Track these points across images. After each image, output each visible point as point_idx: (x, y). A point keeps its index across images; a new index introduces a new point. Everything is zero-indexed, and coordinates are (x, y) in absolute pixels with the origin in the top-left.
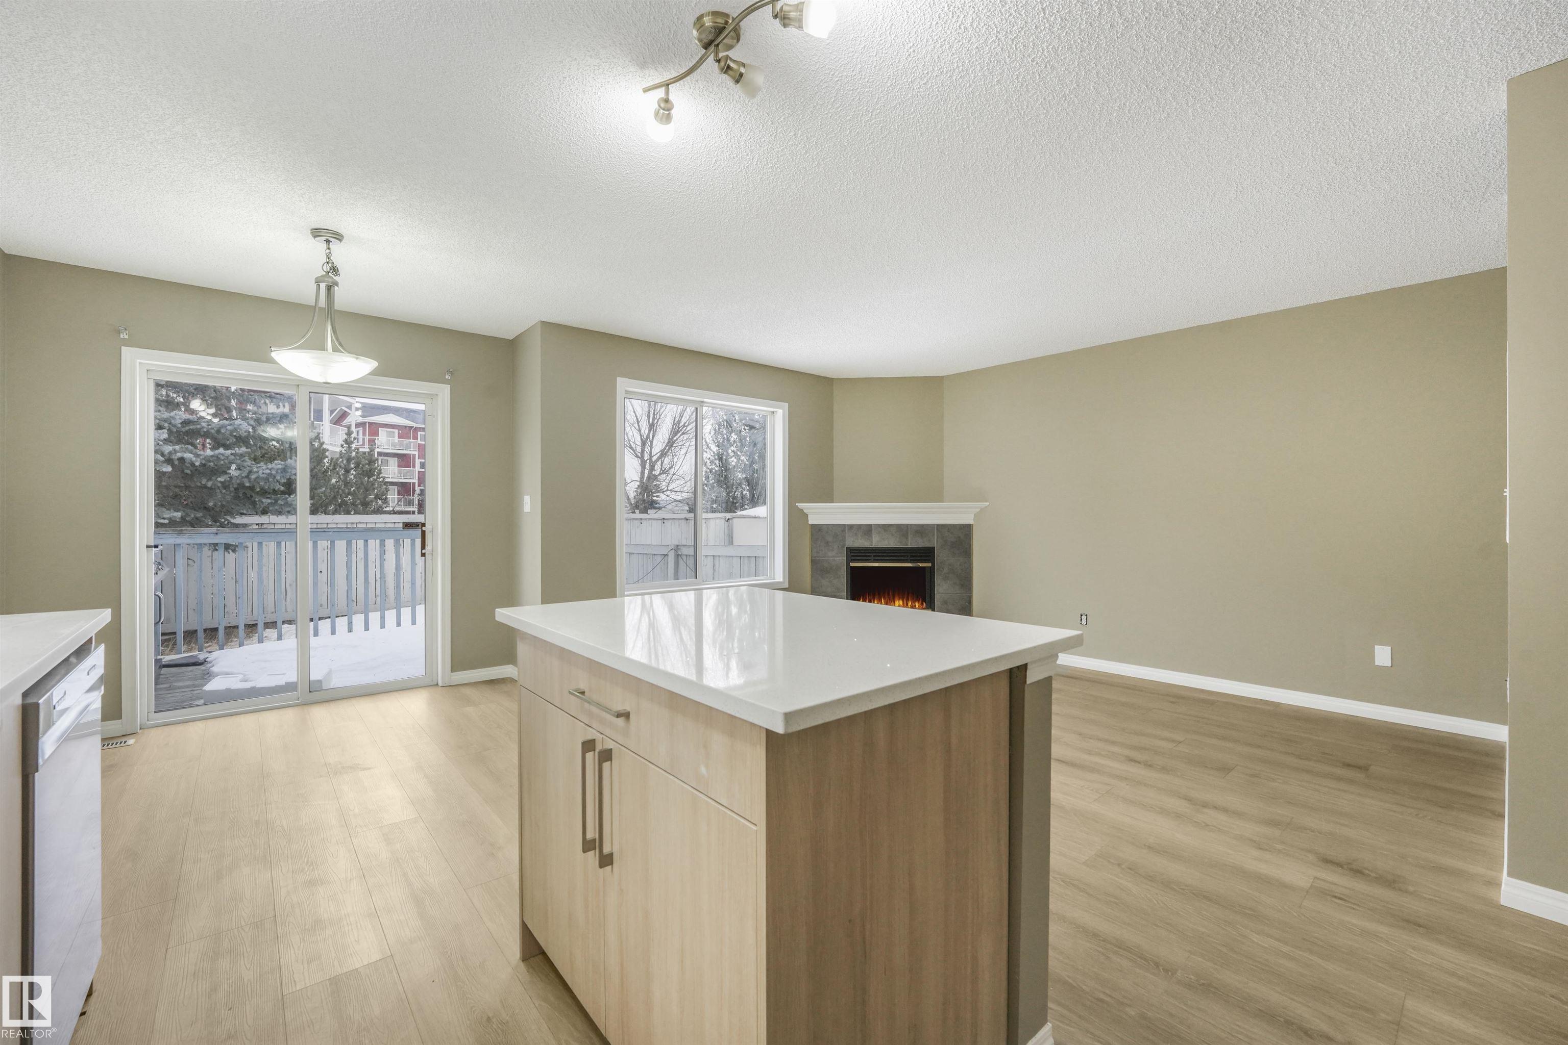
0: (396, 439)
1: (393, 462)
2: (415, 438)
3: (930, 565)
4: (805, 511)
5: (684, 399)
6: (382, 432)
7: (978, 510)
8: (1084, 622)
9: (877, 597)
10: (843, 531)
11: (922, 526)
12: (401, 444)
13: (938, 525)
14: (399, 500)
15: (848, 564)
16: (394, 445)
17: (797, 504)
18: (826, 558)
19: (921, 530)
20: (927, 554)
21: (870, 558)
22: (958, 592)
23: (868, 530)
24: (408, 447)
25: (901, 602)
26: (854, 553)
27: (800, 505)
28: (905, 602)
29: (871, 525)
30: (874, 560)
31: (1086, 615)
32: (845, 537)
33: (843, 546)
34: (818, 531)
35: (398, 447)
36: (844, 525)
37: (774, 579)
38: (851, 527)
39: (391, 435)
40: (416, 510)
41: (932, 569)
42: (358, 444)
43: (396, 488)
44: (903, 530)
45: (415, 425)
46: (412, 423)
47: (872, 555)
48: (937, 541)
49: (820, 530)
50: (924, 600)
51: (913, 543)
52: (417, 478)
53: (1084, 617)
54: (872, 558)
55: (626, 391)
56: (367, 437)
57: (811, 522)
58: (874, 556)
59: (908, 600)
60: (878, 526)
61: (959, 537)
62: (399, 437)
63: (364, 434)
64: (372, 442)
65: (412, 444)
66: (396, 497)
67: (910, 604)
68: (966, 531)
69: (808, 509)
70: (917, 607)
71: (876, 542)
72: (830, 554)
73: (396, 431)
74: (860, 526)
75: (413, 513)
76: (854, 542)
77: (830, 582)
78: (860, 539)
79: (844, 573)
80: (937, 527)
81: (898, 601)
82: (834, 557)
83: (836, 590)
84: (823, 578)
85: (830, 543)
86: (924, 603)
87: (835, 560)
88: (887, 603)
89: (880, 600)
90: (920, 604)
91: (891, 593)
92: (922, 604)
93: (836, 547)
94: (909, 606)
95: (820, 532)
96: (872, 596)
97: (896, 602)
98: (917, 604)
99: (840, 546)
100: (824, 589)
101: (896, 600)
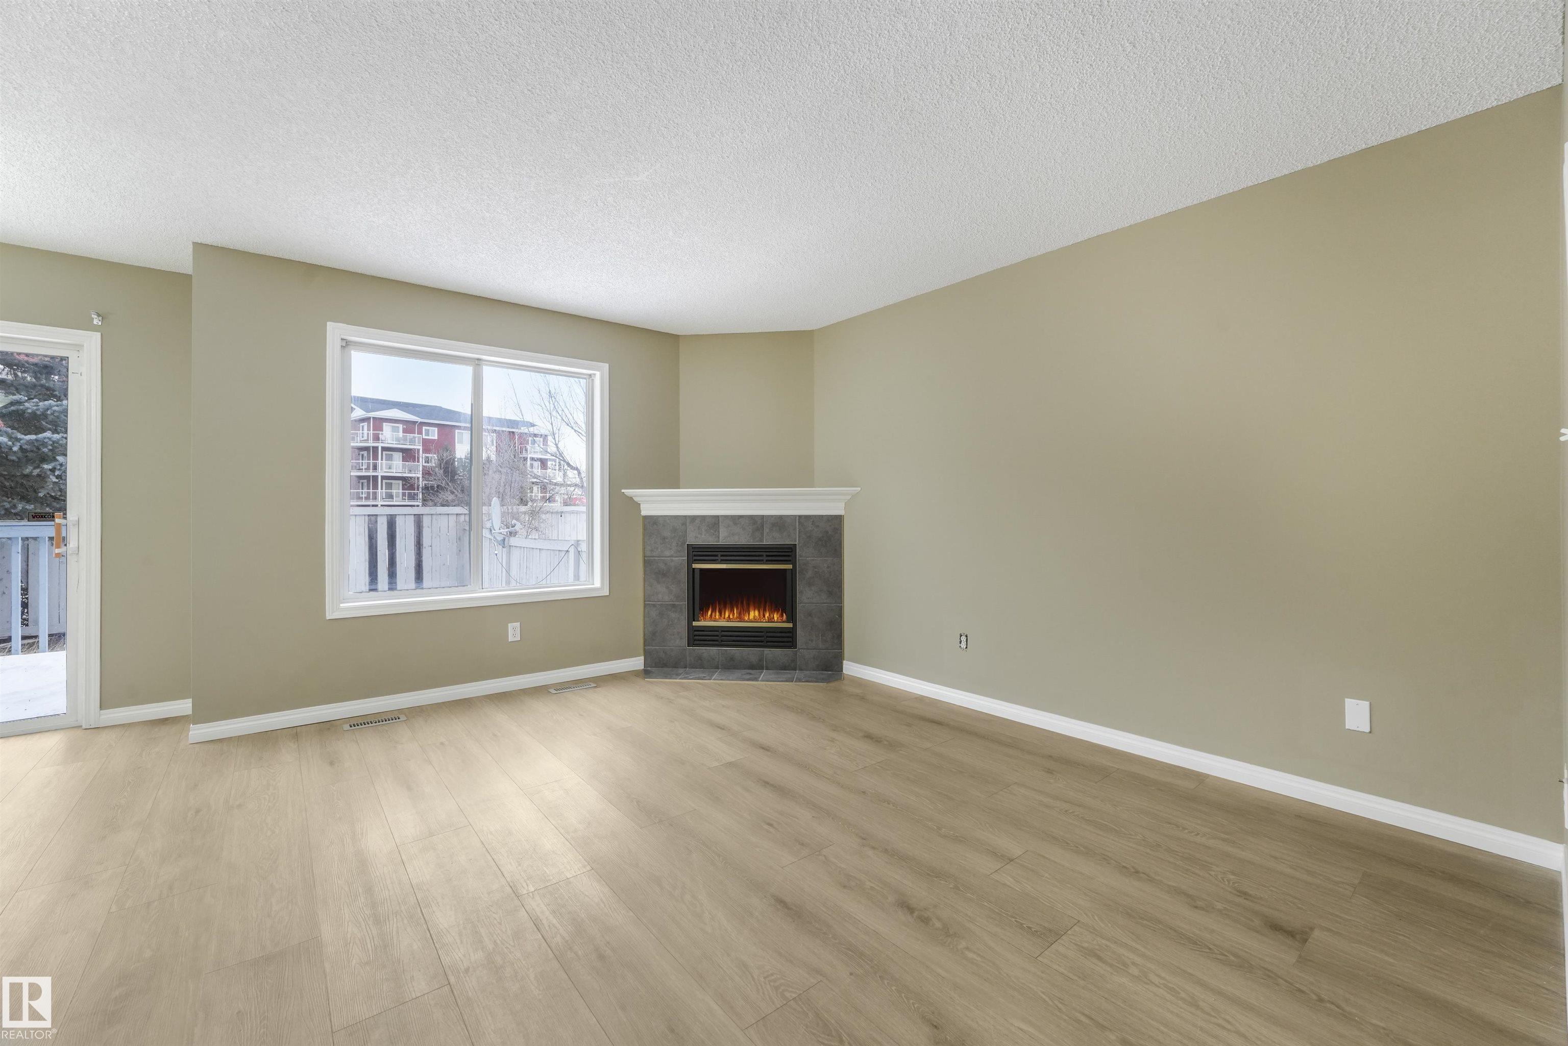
0: (401, 434)
1: (398, 456)
2: (420, 433)
3: (790, 567)
4: (636, 499)
5: (447, 355)
6: (387, 427)
7: (851, 498)
8: (963, 645)
9: (728, 606)
10: (684, 524)
11: (781, 517)
12: (405, 439)
13: (800, 517)
14: (404, 494)
15: (689, 565)
16: (398, 440)
17: (623, 491)
18: (662, 558)
19: (780, 522)
20: (786, 553)
21: (716, 558)
22: (825, 601)
23: (714, 522)
24: (412, 441)
25: (757, 613)
26: (697, 552)
27: (628, 492)
28: (762, 613)
29: (718, 516)
31: (966, 636)
32: (686, 532)
33: (684, 543)
34: (652, 524)
35: (402, 442)
36: (685, 516)
37: (593, 584)
38: (693, 518)
39: (395, 430)
40: (420, 504)
41: (793, 571)
42: (363, 439)
43: (400, 482)
44: (757, 523)
45: (419, 420)
46: (417, 418)
47: (720, 554)
48: (799, 537)
49: (654, 523)
50: (784, 611)
51: (770, 539)
52: (421, 473)
53: (964, 639)
54: (719, 558)
55: (342, 339)
56: (372, 432)
57: (644, 513)
58: (722, 556)
59: (765, 610)
60: (726, 517)
61: (827, 532)
62: (404, 432)
63: (369, 430)
64: (376, 438)
65: (417, 439)
66: (401, 491)
67: (767, 615)
68: (835, 524)
69: (641, 496)
70: (776, 619)
71: (725, 538)
72: (667, 553)
73: (401, 426)
74: (704, 518)
75: (418, 506)
76: (696, 537)
77: (667, 588)
78: (703, 534)
79: (684, 576)
80: (799, 519)
81: (753, 612)
82: (672, 556)
83: (675, 599)
84: (659, 582)
85: (667, 539)
86: (784, 614)
87: (672, 561)
88: (740, 614)
89: (732, 611)
90: (779, 616)
91: (745, 602)
92: (782, 616)
93: (674, 544)
94: (766, 618)
95: (655, 526)
96: (722, 606)
97: (750, 613)
98: (775, 616)
99: (680, 543)
100: (660, 596)
101: (751, 610)
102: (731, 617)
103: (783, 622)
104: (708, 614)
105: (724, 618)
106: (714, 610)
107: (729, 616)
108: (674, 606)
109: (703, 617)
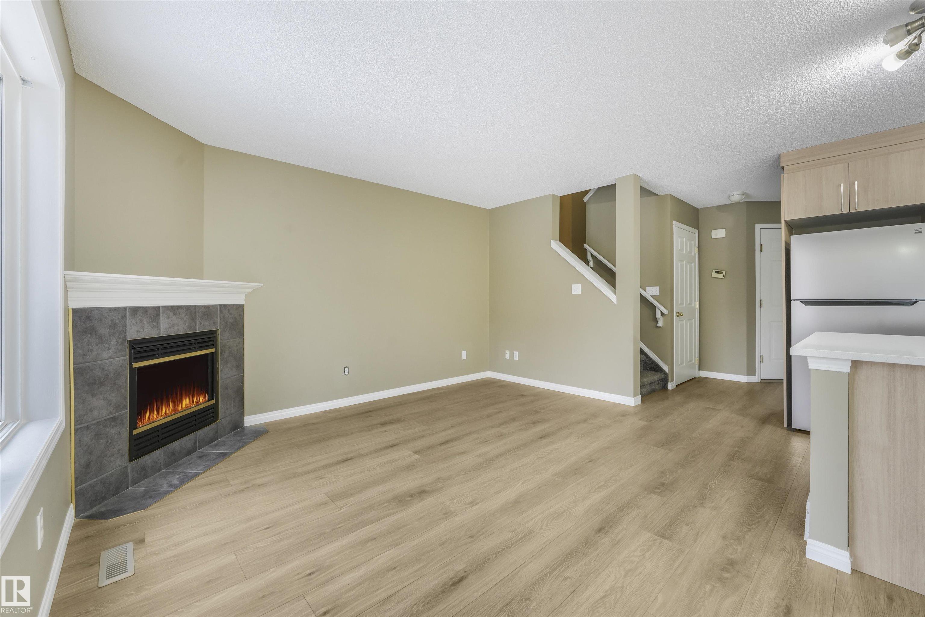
3: (213, 350)
7: (250, 290)
8: (347, 374)
10: (124, 317)
11: (208, 307)
13: (221, 306)
15: (131, 366)
18: (101, 362)
19: (207, 311)
20: (211, 338)
22: (234, 374)
23: (154, 314)
25: (188, 400)
28: (191, 400)
29: (158, 308)
30: (164, 353)
31: (349, 367)
32: (126, 326)
33: (124, 339)
34: (86, 320)
36: (125, 309)
38: (135, 310)
41: (215, 354)
47: (159, 347)
48: (220, 324)
49: (89, 318)
50: (207, 392)
51: (200, 327)
53: (347, 369)
58: (162, 349)
59: (193, 396)
60: (166, 308)
61: (234, 318)
67: (195, 400)
68: (239, 312)
70: (201, 401)
71: (165, 329)
72: (105, 355)
74: (145, 310)
76: (138, 332)
77: (105, 399)
78: (146, 327)
79: (125, 380)
80: (220, 308)
81: (185, 401)
82: (110, 358)
83: (114, 411)
84: (93, 395)
85: (105, 337)
86: (207, 395)
87: (111, 362)
88: (174, 406)
89: (168, 405)
90: (203, 398)
91: (178, 393)
92: (205, 396)
93: (113, 342)
94: (195, 403)
95: (88, 323)
96: (159, 403)
97: (183, 402)
98: (201, 398)
99: (120, 341)
100: (95, 413)
101: (183, 399)
102: (167, 412)
103: (206, 402)
104: (146, 416)
105: (162, 415)
106: (152, 411)
107: (166, 411)
108: (113, 419)
109: (141, 421)
